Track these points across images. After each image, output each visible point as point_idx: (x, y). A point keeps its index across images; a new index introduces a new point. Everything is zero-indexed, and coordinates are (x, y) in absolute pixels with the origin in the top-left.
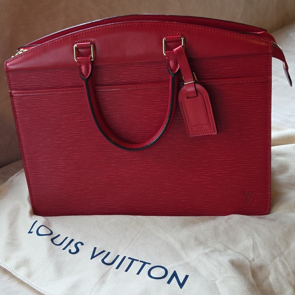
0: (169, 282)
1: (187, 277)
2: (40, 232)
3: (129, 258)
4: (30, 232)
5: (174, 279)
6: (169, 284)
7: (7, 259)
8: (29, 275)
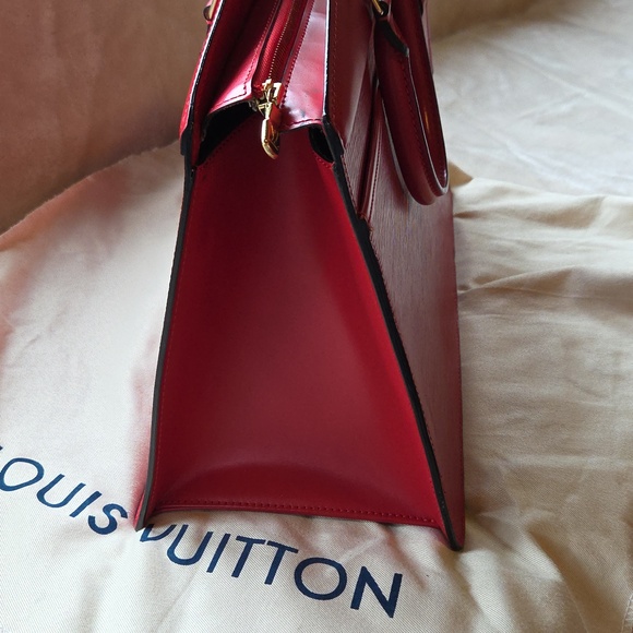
2: (9, 482)
3: (239, 538)
5: (368, 591)
6: (357, 608)
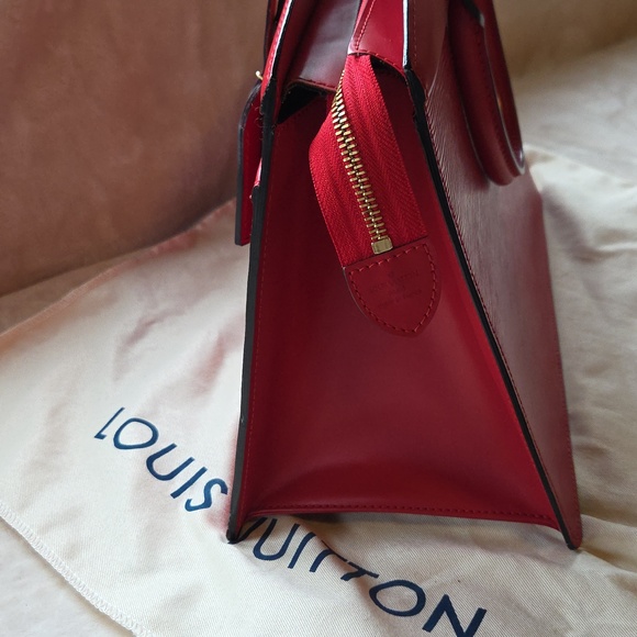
0: (429, 626)
1: (480, 614)
2: (123, 440)
4: (100, 436)
5: (444, 619)
6: (429, 631)
7: (23, 506)
8: (72, 552)
